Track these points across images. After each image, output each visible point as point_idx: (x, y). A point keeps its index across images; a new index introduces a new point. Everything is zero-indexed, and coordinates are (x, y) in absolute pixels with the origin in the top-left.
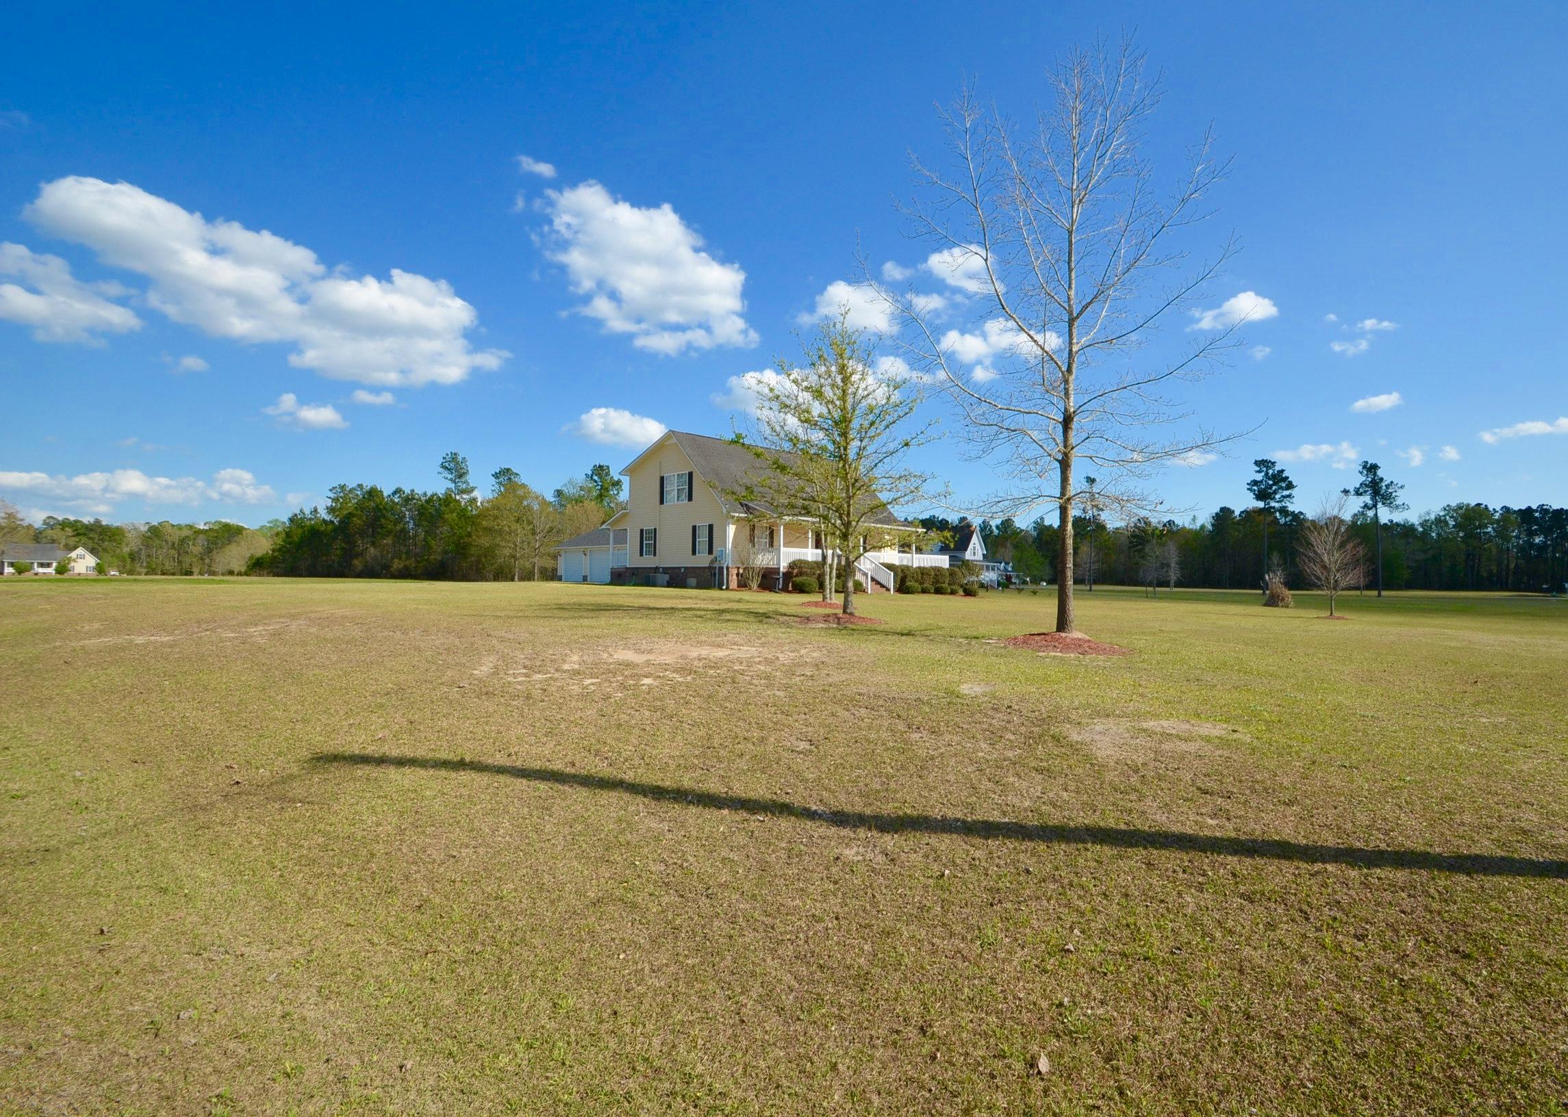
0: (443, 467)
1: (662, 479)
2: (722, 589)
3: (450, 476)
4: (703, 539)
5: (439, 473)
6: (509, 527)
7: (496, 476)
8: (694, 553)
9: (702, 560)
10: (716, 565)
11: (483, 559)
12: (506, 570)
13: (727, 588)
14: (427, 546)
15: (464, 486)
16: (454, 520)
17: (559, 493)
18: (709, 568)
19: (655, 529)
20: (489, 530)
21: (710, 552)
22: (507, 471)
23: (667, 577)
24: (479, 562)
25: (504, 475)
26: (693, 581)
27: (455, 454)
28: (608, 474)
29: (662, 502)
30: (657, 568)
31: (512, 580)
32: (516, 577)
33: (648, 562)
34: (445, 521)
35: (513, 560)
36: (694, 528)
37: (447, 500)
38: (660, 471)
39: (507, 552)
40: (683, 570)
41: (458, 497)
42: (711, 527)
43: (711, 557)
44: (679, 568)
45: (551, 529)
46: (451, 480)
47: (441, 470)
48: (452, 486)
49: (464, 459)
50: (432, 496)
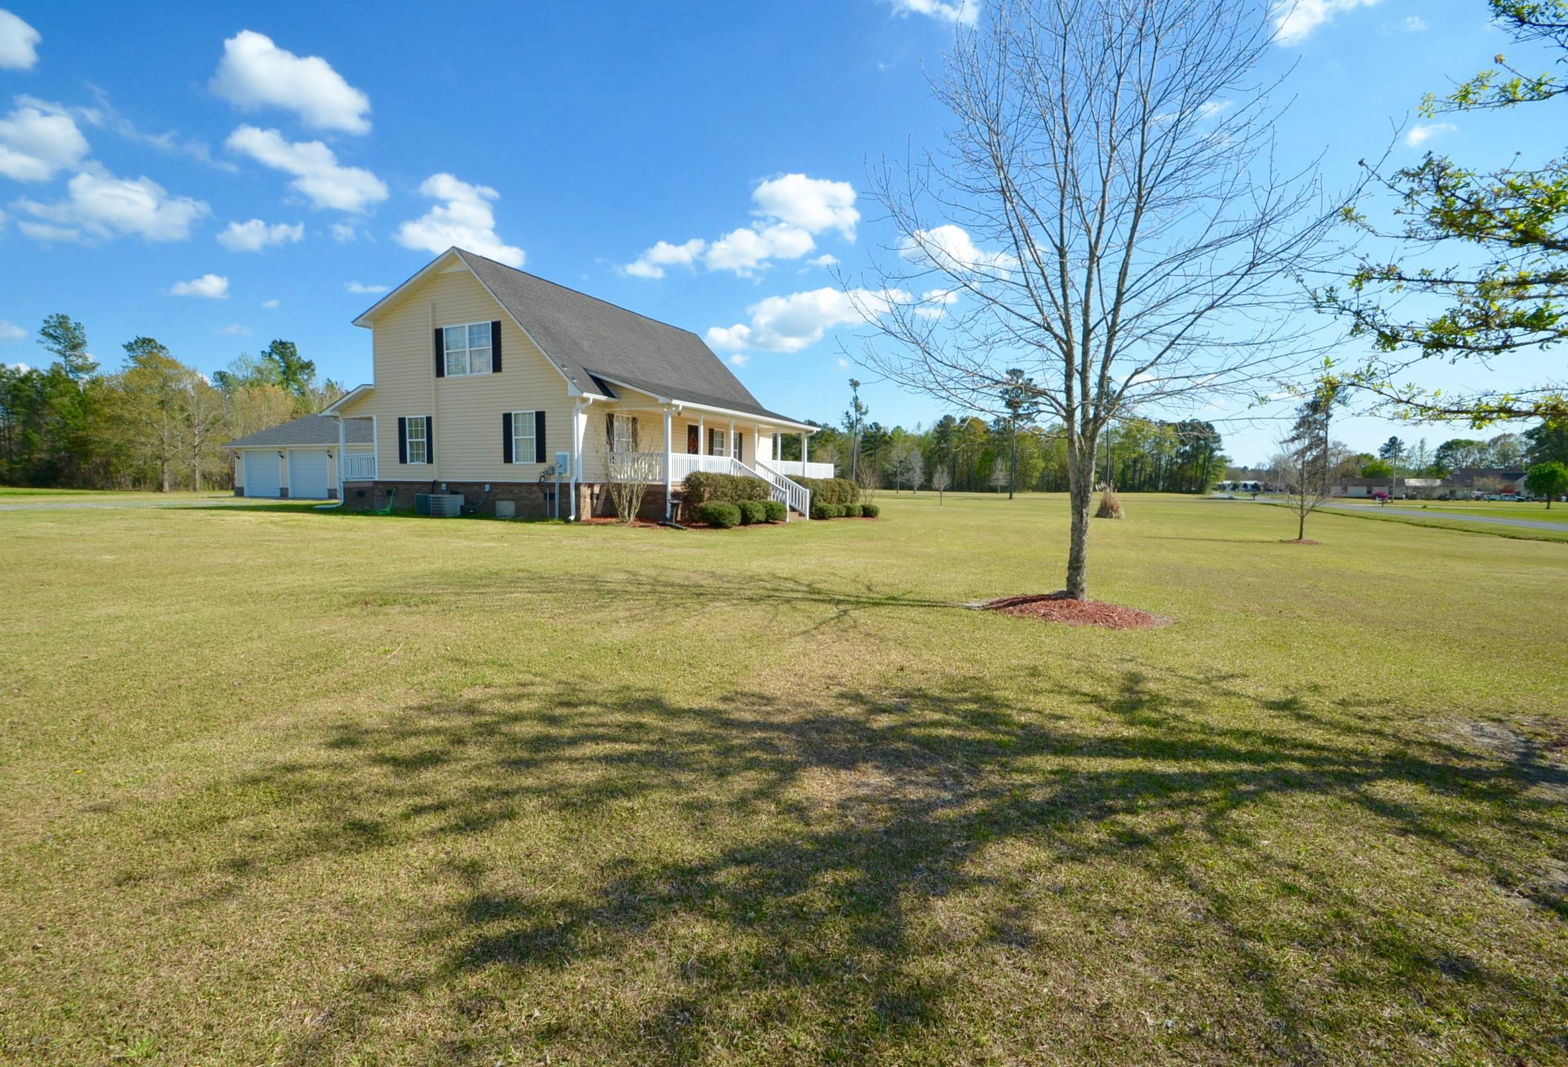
0: (44, 333)
1: (439, 334)
2: (568, 522)
3: (57, 347)
4: (525, 437)
5: (39, 341)
6: (149, 415)
7: (129, 347)
8: (508, 458)
9: (525, 470)
10: (553, 479)
11: (115, 461)
12: (150, 474)
13: (578, 519)
14: (26, 442)
15: (80, 361)
16: (64, 406)
17: (221, 377)
18: (539, 484)
19: (429, 420)
20: (116, 420)
21: (541, 457)
22: (147, 342)
23: (460, 500)
24: (108, 464)
25: (143, 346)
26: (507, 507)
27: (63, 317)
28: (293, 353)
29: (440, 372)
30: (435, 485)
31: (160, 488)
32: (166, 485)
33: (417, 472)
34: (52, 407)
35: (159, 462)
36: (507, 418)
37: (54, 379)
38: (434, 320)
39: (148, 451)
40: (487, 488)
41: (71, 376)
42: (540, 417)
43: (542, 467)
44: (482, 484)
45: (216, 420)
46: (59, 352)
47: (43, 338)
48: (61, 360)
49: (78, 324)
50: (30, 373)
